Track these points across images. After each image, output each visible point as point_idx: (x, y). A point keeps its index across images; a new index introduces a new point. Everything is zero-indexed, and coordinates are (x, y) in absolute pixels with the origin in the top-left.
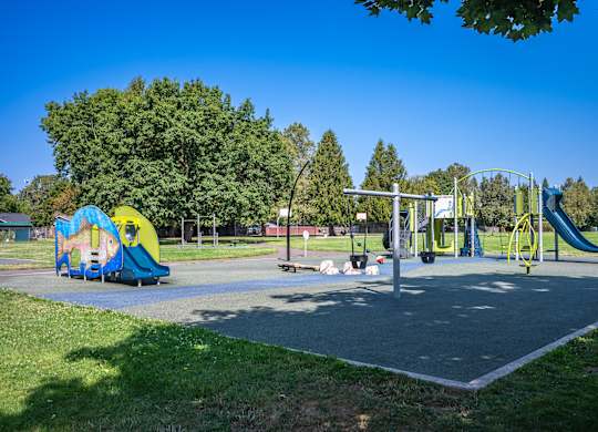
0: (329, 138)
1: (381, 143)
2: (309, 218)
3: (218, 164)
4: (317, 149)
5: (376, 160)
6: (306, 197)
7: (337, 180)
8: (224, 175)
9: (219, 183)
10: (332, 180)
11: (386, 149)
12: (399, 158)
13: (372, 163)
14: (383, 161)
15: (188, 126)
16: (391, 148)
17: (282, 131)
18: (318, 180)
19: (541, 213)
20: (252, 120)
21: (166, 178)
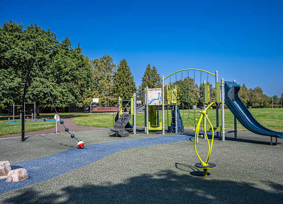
0: (124, 63)
1: (149, 66)
2: (113, 103)
3: (45, 72)
4: (117, 68)
5: (147, 74)
6: (111, 93)
7: (127, 84)
8: (48, 79)
9: (43, 83)
10: (125, 84)
11: (152, 69)
12: (158, 73)
13: (145, 76)
14: (150, 74)
15: (22, 49)
16: (154, 68)
17: (99, 59)
18: (118, 84)
19: (223, 102)
20: (70, 49)
21: (8, 80)
